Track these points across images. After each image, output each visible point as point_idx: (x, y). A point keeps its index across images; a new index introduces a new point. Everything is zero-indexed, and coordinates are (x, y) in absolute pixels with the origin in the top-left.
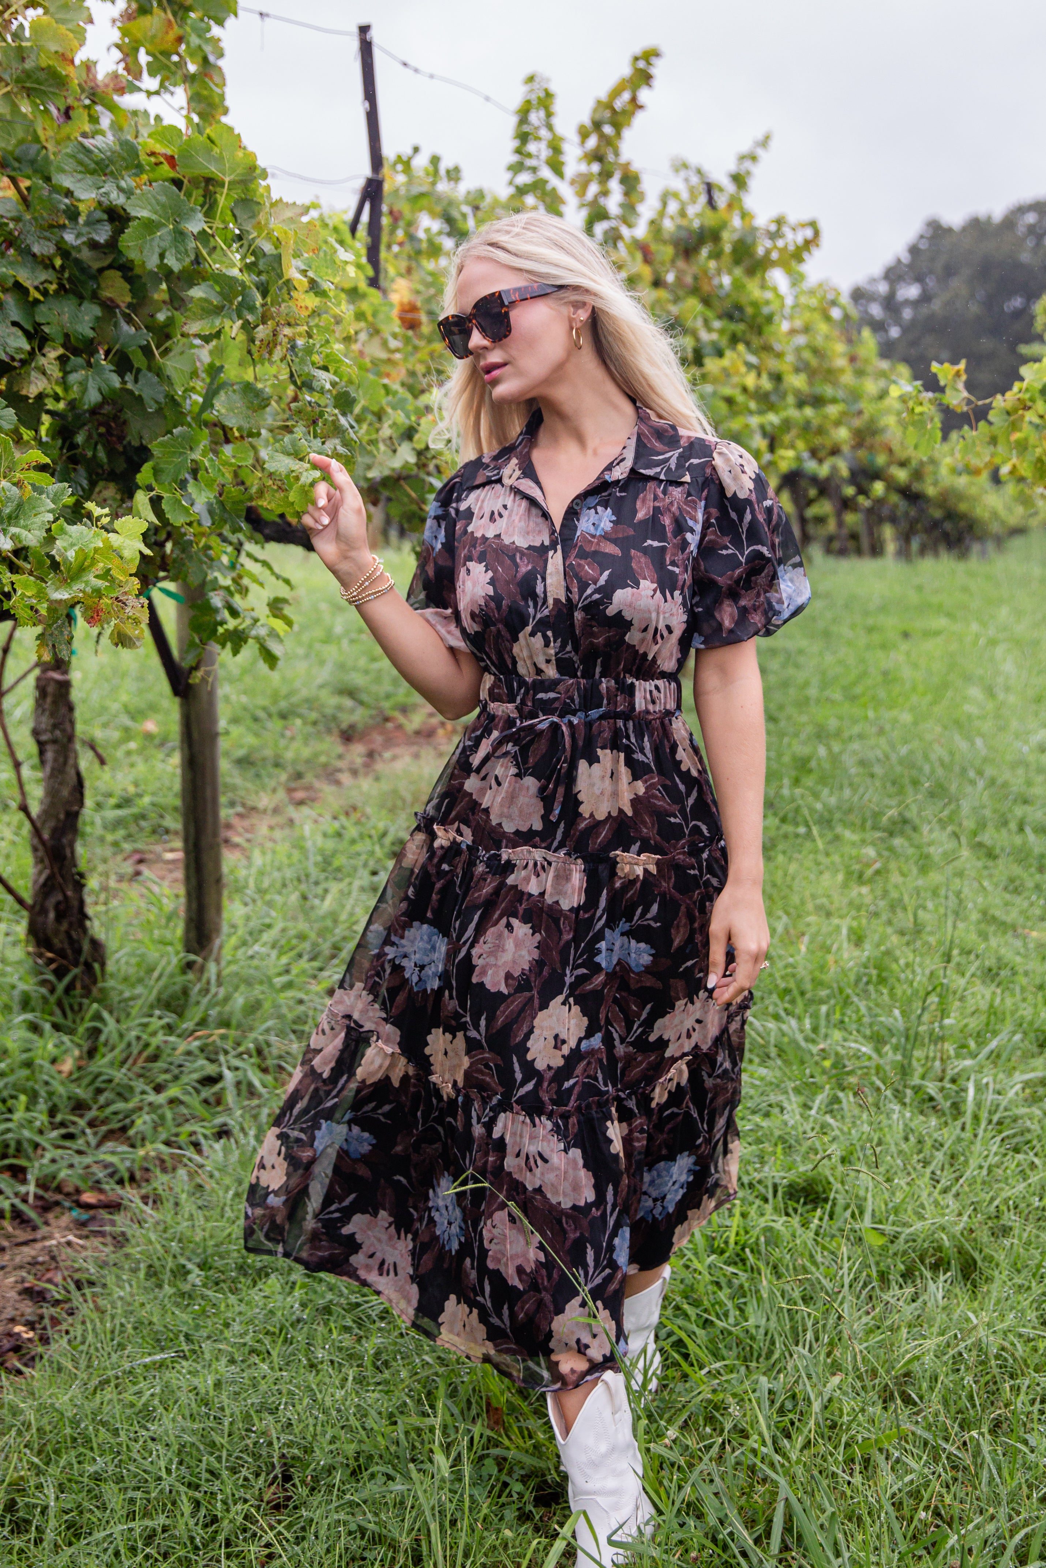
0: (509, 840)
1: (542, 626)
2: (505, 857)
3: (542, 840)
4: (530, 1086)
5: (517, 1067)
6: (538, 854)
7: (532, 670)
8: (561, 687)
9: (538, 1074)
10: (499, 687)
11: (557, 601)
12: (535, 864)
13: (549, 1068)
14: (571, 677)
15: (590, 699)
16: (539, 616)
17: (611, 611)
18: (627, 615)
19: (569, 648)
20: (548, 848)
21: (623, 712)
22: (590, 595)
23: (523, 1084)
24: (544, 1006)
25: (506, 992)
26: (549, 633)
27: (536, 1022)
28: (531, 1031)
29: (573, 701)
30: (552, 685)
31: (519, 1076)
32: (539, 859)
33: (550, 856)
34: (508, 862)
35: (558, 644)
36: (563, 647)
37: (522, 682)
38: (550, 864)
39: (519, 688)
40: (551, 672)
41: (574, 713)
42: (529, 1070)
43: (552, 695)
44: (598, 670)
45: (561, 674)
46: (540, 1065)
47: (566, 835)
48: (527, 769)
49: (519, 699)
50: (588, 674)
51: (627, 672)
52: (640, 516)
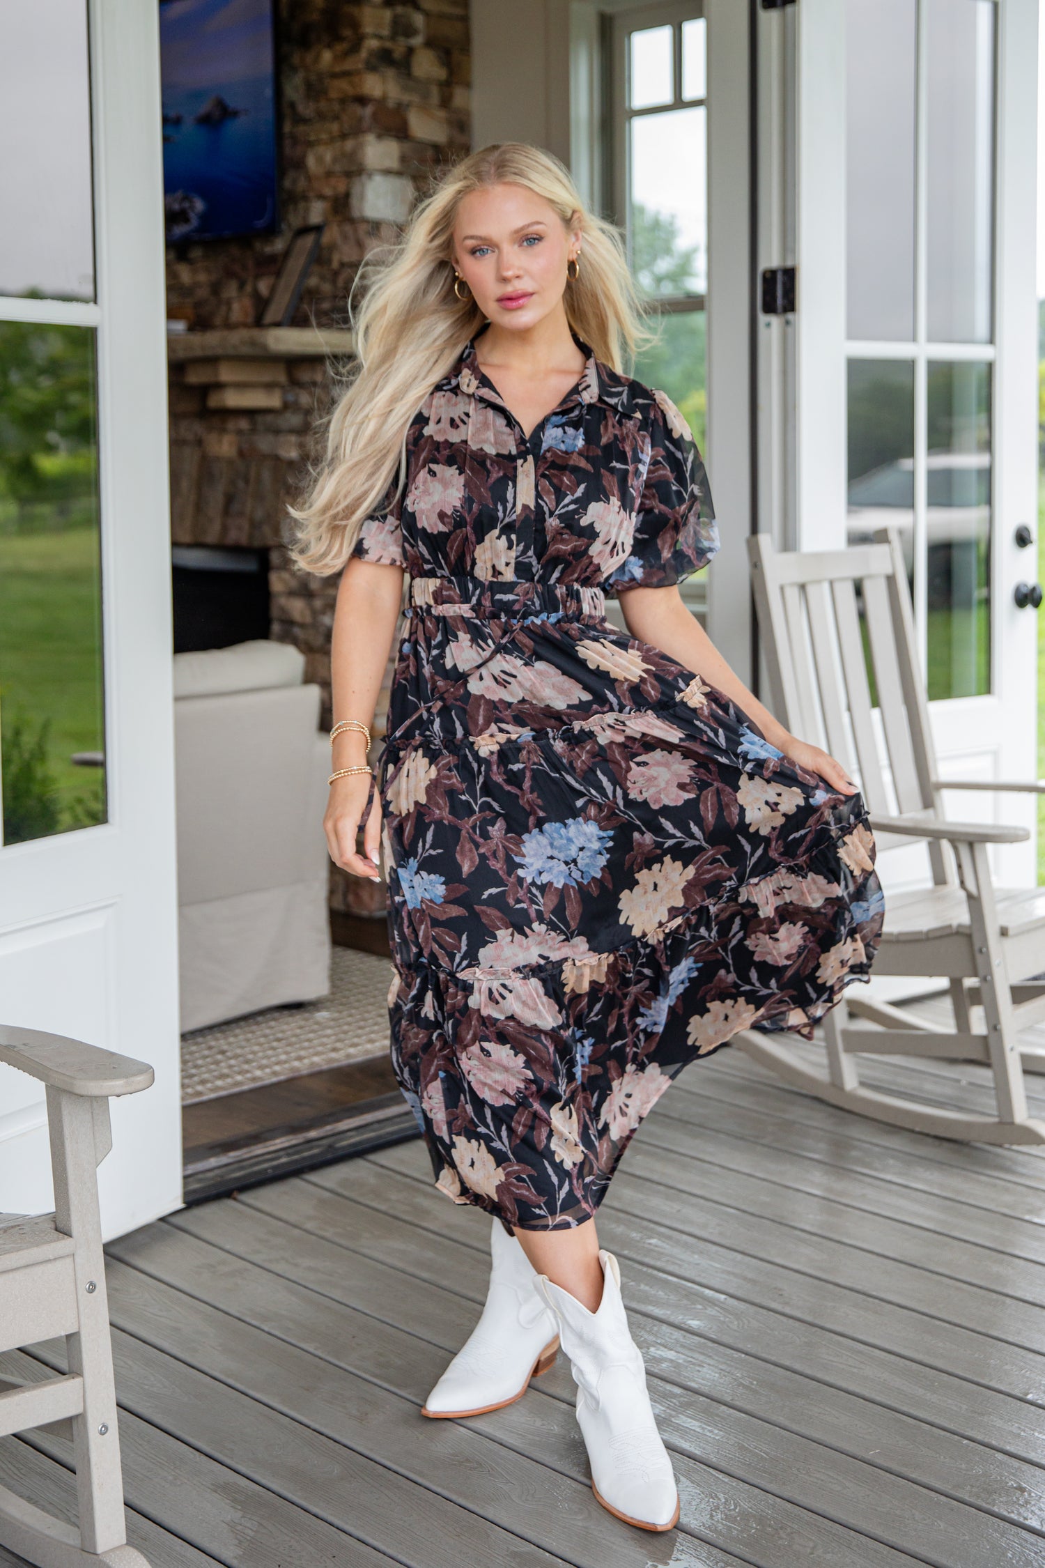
1: (508, 529)
7: (490, 572)
8: (519, 589)
10: (450, 589)
11: (526, 508)
14: (527, 580)
15: (549, 603)
16: (507, 520)
17: (584, 522)
18: (598, 528)
19: (531, 553)
21: (575, 616)
22: (567, 505)
26: (514, 537)
29: (532, 603)
30: (509, 587)
35: (521, 548)
36: (525, 551)
37: (477, 583)
39: (475, 589)
40: (509, 575)
41: (535, 615)
43: (510, 597)
44: (556, 574)
45: (519, 577)
49: (474, 600)
50: (544, 579)
51: (577, 580)
52: (604, 440)
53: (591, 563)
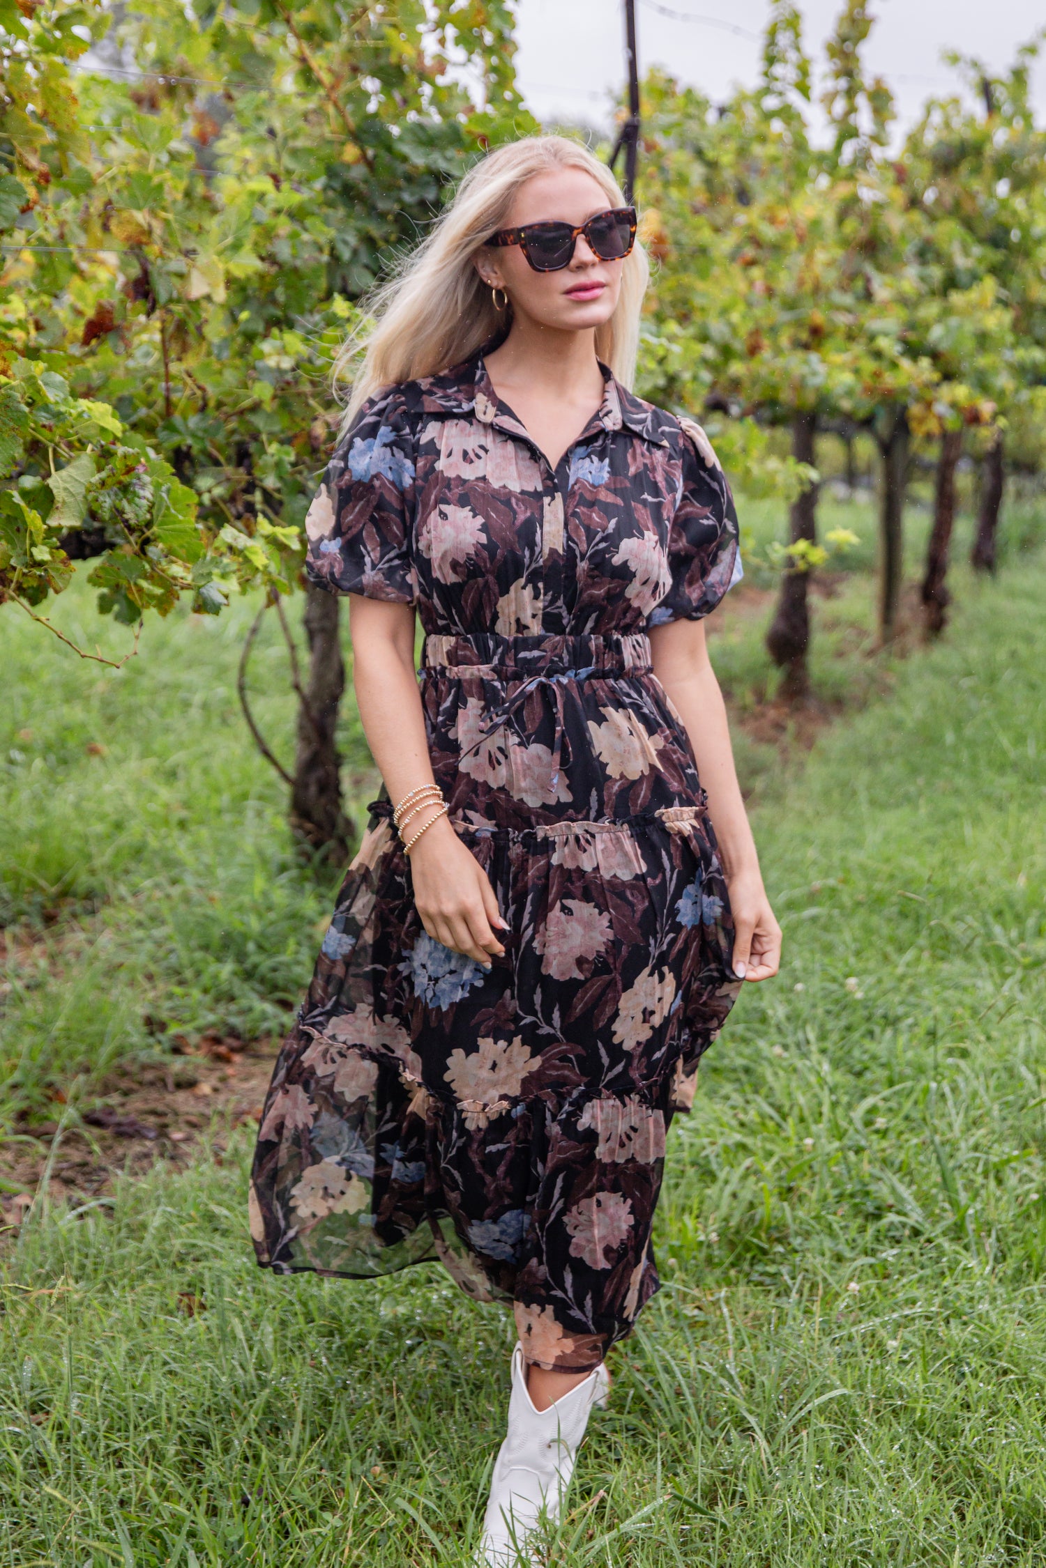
0: (538, 816)
1: (534, 577)
2: (540, 835)
3: (578, 812)
4: (619, 1068)
5: (603, 1052)
6: (578, 828)
7: (514, 627)
8: (546, 645)
9: (629, 1055)
10: (465, 648)
11: (553, 551)
12: (577, 839)
13: (639, 1043)
14: (557, 634)
15: (580, 656)
16: (534, 566)
17: (617, 560)
18: (633, 566)
19: (560, 603)
20: (586, 818)
21: (611, 671)
22: (597, 544)
23: (611, 1068)
24: (628, 985)
25: (582, 977)
26: (541, 585)
27: (621, 1004)
28: (616, 1014)
29: (561, 659)
30: (537, 643)
31: (606, 1061)
32: (579, 832)
33: (592, 826)
34: (546, 838)
35: (549, 597)
36: (552, 602)
37: (499, 641)
38: (593, 836)
39: (497, 647)
40: (536, 629)
41: (563, 672)
42: (617, 1053)
43: (536, 653)
44: (590, 625)
45: (548, 630)
46: (628, 1045)
47: (601, 802)
48: (528, 737)
49: (496, 660)
50: (577, 631)
51: (616, 628)
52: (632, 470)
53: (629, 606)
